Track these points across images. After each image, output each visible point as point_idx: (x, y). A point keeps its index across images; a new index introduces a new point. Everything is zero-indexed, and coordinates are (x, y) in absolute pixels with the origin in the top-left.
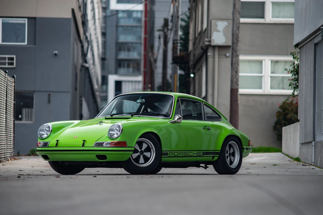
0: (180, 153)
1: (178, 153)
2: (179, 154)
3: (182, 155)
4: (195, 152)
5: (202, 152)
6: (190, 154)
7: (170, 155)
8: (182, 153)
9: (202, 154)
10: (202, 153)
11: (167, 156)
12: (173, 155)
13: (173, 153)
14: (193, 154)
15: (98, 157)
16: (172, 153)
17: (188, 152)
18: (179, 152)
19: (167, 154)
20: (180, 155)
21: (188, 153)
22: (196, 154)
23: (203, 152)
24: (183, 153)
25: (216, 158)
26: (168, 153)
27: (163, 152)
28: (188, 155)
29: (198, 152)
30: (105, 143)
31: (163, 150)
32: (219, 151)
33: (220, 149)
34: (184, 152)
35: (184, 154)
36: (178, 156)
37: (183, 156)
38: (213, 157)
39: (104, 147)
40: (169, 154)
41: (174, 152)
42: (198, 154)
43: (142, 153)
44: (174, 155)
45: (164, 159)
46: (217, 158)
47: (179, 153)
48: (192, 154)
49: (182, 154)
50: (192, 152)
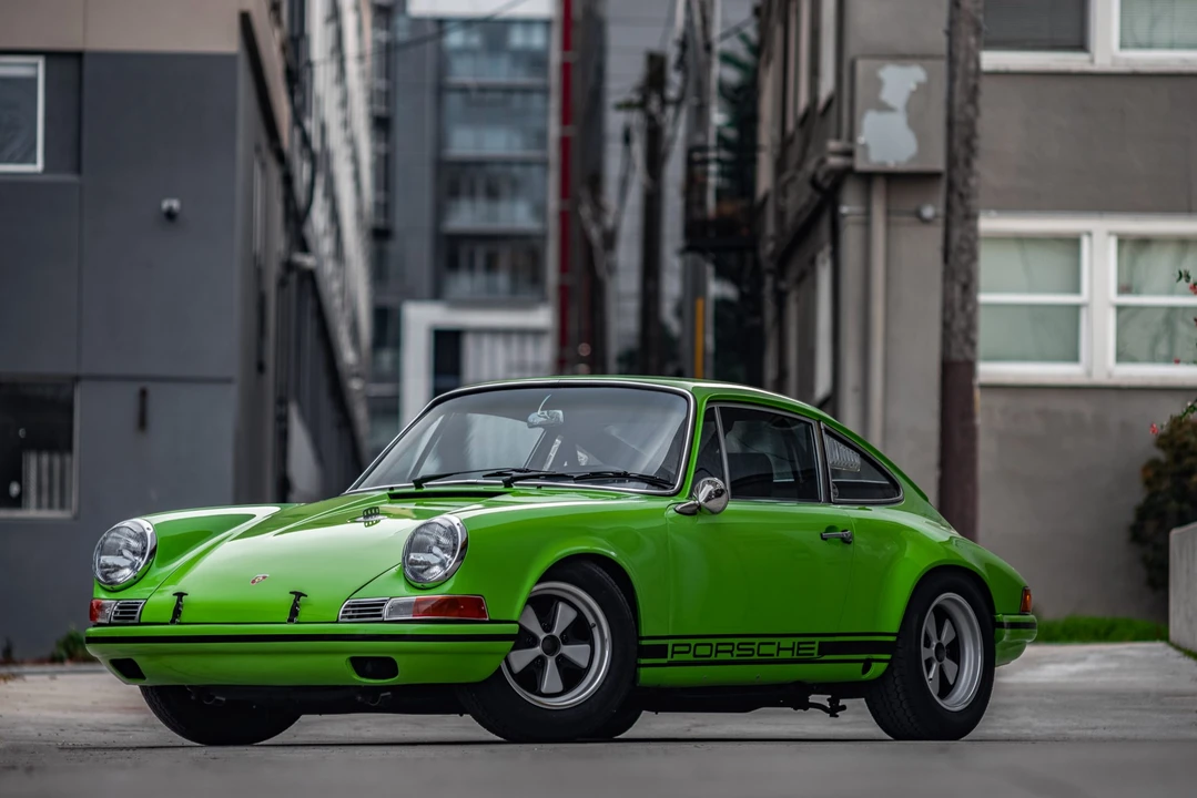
0: (720, 648)
1: (711, 645)
2: (717, 652)
3: (727, 657)
5: (817, 640)
6: (764, 650)
7: (677, 657)
8: (730, 648)
9: (815, 652)
10: (816, 646)
11: (664, 661)
12: (689, 657)
13: (689, 645)
14: (779, 649)
15: (359, 664)
16: (686, 649)
17: (757, 641)
18: (714, 641)
19: (660, 651)
20: (721, 657)
21: (755, 647)
22: (793, 649)
23: (821, 644)
24: (732, 644)
25: (878, 669)
26: (666, 646)
27: (644, 642)
28: (756, 657)
30: (387, 606)
31: (644, 633)
32: (893, 639)
33: (895, 628)
34: (736, 641)
35: (736, 652)
36: (713, 658)
37: (735, 658)
38: (867, 665)
39: (383, 622)
40: (673, 652)
41: (693, 642)
42: (799, 649)
43: (552, 645)
44: (695, 656)
45: (649, 674)
46: (884, 666)
47: (718, 644)
48: (772, 649)
49: (731, 652)
50: (774, 644)
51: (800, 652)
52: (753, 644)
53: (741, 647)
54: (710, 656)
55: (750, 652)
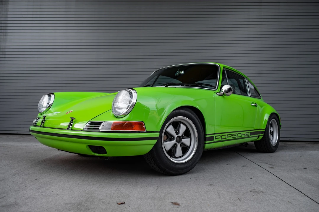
1: (226, 135)
2: (227, 137)
4: (244, 133)
5: (250, 132)
6: (239, 135)
7: (216, 140)
8: (230, 136)
9: (249, 135)
10: (250, 133)
11: (213, 141)
12: (220, 139)
13: (220, 136)
14: (242, 135)
16: (219, 137)
17: (237, 133)
18: (227, 134)
19: (212, 138)
20: (229, 138)
21: (236, 135)
22: (245, 135)
24: (231, 135)
25: (261, 138)
26: (214, 137)
27: (207, 136)
28: (237, 138)
29: (246, 133)
30: (102, 125)
31: (207, 133)
32: (264, 130)
34: (232, 133)
35: (232, 137)
36: (226, 139)
37: (232, 138)
38: (259, 137)
39: (99, 132)
40: (216, 138)
41: (221, 135)
42: (246, 134)
43: (179, 139)
44: (221, 139)
45: (209, 145)
46: (262, 137)
47: (228, 135)
50: (241, 133)
51: (246, 135)
52: (236, 134)
53: (233, 135)
54: (225, 139)
55: (235, 136)
